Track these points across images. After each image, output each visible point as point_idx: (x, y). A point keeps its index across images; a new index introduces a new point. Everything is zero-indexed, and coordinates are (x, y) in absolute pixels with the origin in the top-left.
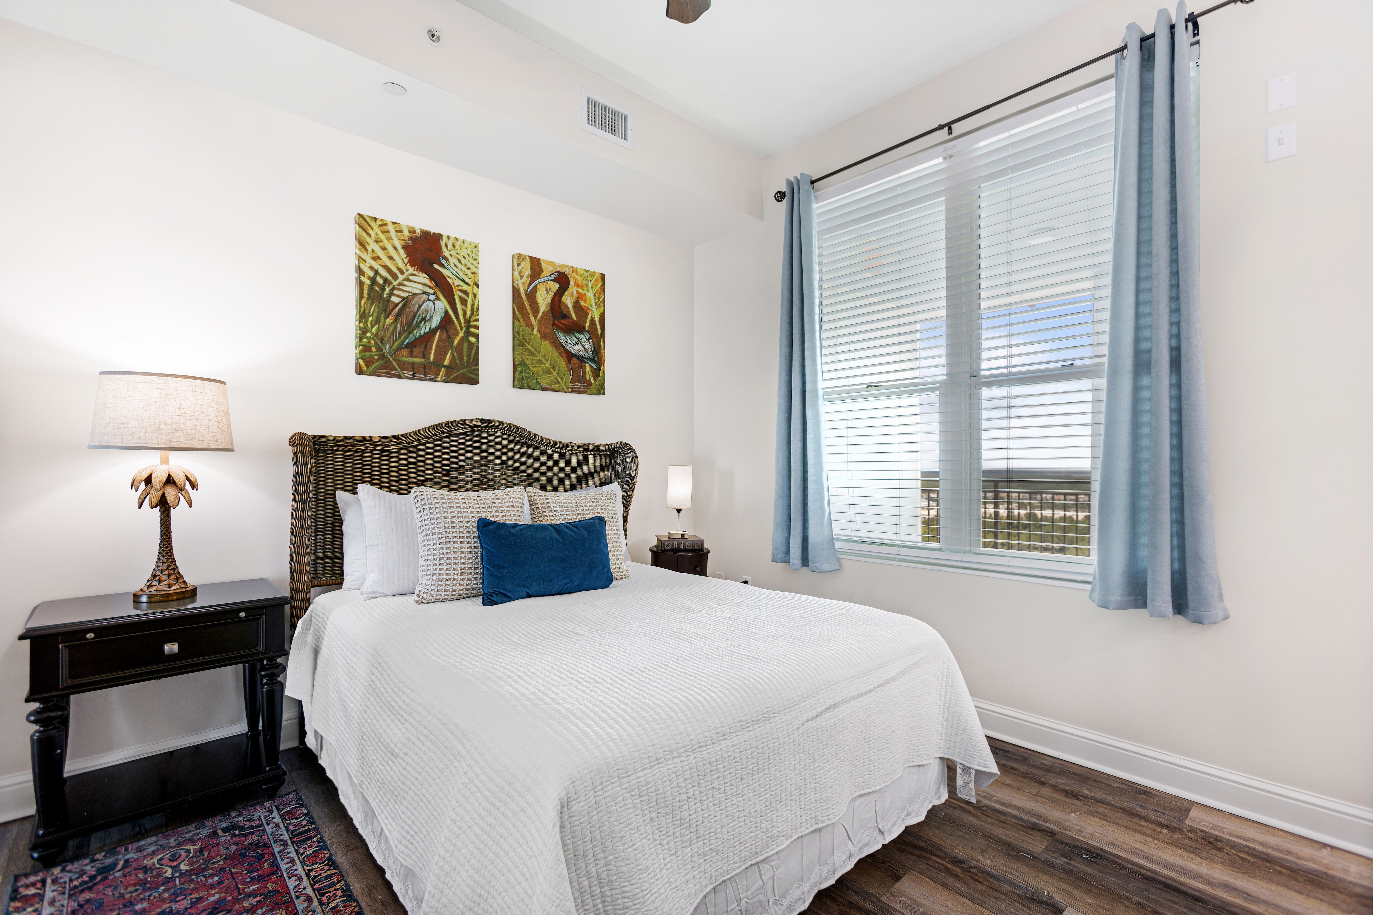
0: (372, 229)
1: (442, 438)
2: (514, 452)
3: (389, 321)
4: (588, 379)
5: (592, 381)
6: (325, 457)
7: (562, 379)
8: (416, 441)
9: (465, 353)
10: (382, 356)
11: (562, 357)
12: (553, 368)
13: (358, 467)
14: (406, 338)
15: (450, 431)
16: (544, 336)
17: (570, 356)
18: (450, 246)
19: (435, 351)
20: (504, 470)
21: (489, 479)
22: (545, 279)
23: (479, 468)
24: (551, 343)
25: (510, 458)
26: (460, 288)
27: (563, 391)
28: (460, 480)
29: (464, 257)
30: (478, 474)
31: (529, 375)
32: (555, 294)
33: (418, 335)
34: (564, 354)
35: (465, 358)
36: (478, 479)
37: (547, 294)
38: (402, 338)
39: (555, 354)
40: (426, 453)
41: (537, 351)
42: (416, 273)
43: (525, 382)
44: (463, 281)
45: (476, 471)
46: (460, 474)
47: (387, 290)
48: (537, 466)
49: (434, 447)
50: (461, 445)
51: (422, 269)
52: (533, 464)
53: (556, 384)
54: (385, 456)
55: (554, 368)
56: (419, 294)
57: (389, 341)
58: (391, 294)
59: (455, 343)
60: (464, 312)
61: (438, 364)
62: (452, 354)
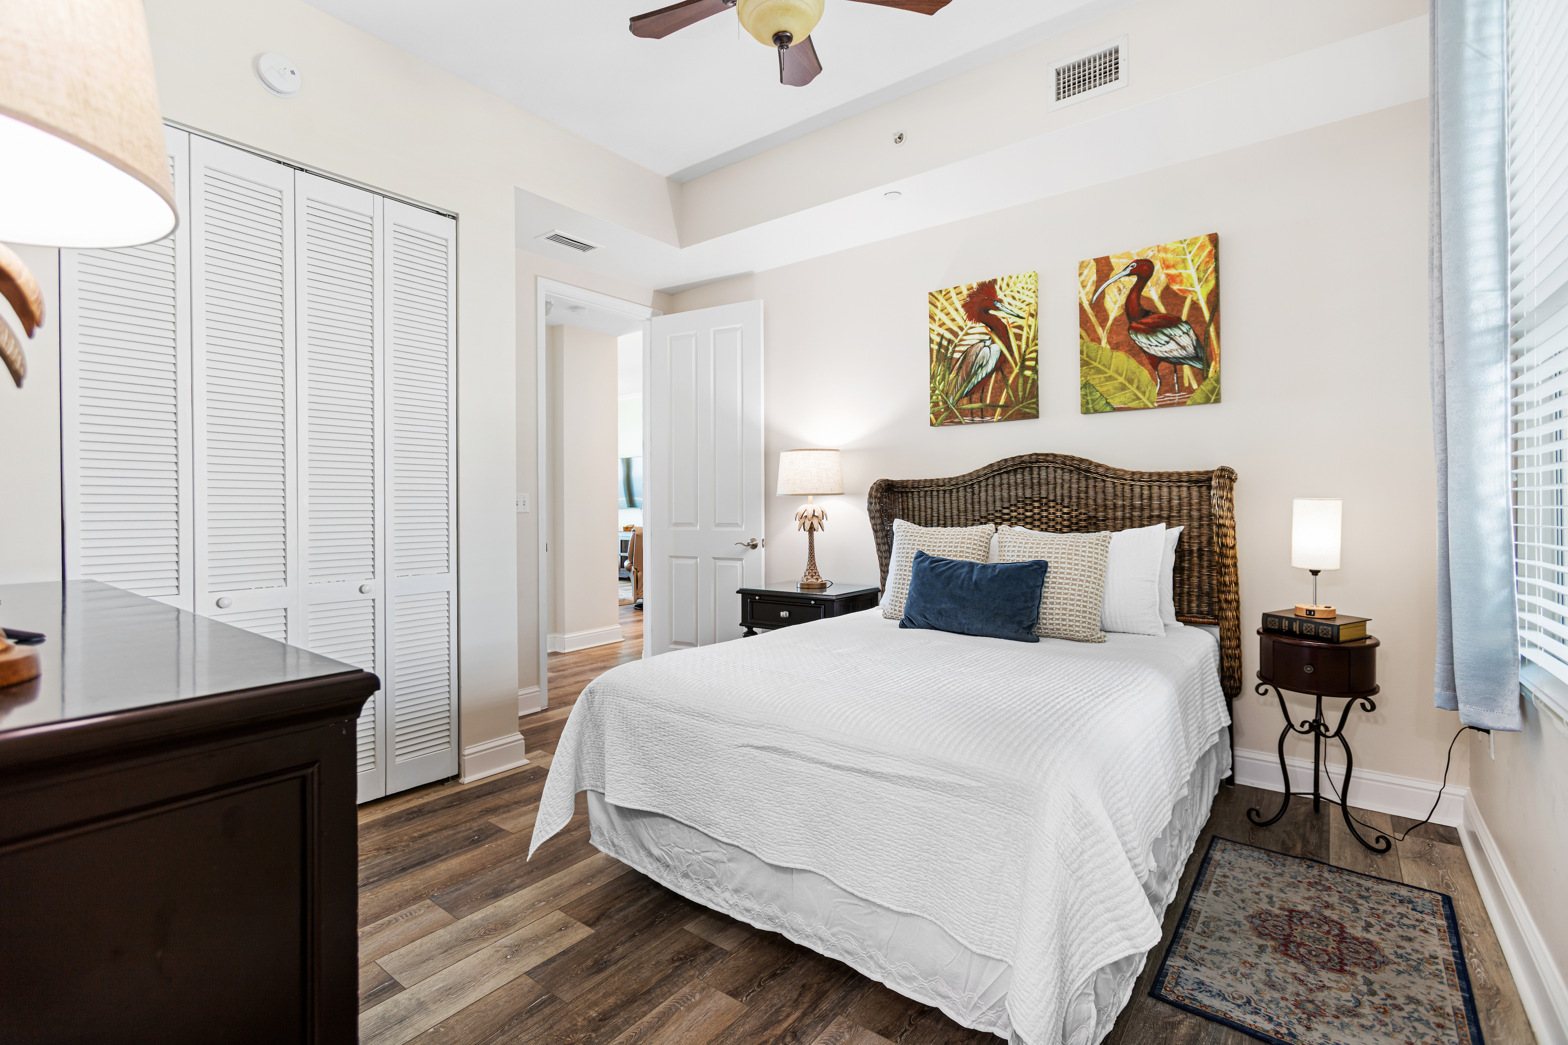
0: (939, 301)
1: (994, 476)
2: (1070, 487)
3: (952, 376)
4: (1187, 385)
5: (1195, 386)
6: (907, 496)
7: (1144, 393)
8: (971, 480)
9: (1020, 388)
10: (947, 408)
11: (1143, 365)
12: (1129, 383)
13: (929, 505)
14: (965, 388)
15: (1000, 469)
16: (1115, 347)
17: (1154, 361)
18: (1004, 287)
19: (992, 393)
20: (1059, 507)
21: (1042, 517)
22: (1116, 277)
23: (1031, 504)
24: (1126, 352)
25: (1066, 492)
26: (1015, 324)
27: (1146, 408)
28: (1012, 517)
29: (1018, 292)
30: (1031, 511)
31: (1096, 397)
32: (1132, 290)
33: (976, 382)
34: (1146, 361)
35: (1020, 394)
36: (1031, 517)
37: (1120, 294)
38: (963, 388)
39: (1133, 364)
40: (980, 491)
41: (1106, 367)
42: (974, 325)
43: (1090, 406)
44: (1018, 316)
45: (1028, 508)
46: (1012, 511)
47: (951, 349)
48: (1100, 501)
49: (987, 485)
50: (1012, 481)
51: (979, 320)
52: (1095, 500)
53: (1134, 400)
54: (947, 495)
55: (1131, 381)
56: (977, 343)
57: (952, 394)
58: (954, 352)
59: (1010, 381)
60: (1019, 347)
61: (994, 406)
62: (1007, 392)
